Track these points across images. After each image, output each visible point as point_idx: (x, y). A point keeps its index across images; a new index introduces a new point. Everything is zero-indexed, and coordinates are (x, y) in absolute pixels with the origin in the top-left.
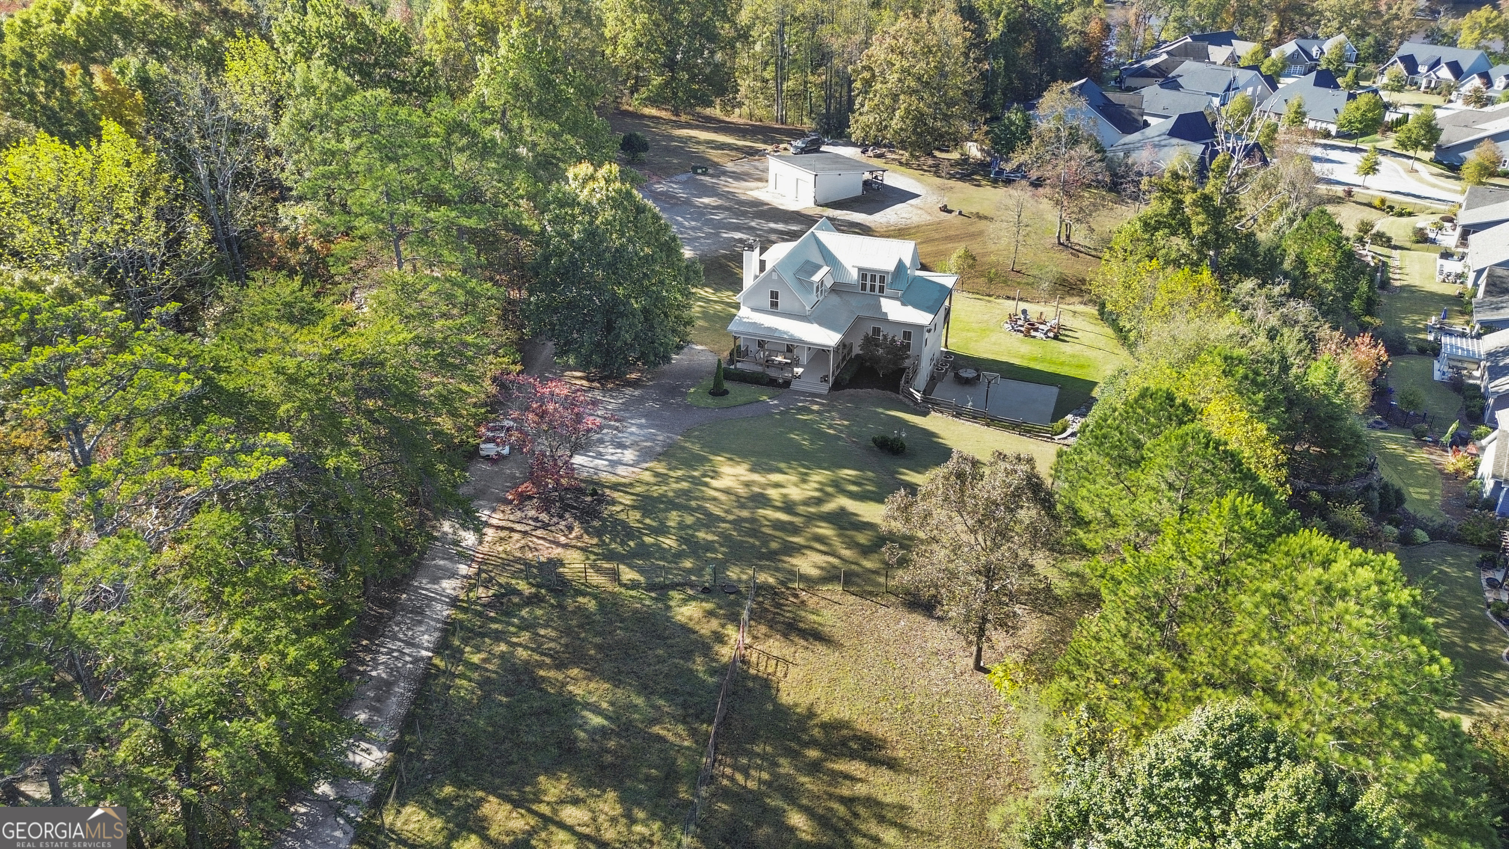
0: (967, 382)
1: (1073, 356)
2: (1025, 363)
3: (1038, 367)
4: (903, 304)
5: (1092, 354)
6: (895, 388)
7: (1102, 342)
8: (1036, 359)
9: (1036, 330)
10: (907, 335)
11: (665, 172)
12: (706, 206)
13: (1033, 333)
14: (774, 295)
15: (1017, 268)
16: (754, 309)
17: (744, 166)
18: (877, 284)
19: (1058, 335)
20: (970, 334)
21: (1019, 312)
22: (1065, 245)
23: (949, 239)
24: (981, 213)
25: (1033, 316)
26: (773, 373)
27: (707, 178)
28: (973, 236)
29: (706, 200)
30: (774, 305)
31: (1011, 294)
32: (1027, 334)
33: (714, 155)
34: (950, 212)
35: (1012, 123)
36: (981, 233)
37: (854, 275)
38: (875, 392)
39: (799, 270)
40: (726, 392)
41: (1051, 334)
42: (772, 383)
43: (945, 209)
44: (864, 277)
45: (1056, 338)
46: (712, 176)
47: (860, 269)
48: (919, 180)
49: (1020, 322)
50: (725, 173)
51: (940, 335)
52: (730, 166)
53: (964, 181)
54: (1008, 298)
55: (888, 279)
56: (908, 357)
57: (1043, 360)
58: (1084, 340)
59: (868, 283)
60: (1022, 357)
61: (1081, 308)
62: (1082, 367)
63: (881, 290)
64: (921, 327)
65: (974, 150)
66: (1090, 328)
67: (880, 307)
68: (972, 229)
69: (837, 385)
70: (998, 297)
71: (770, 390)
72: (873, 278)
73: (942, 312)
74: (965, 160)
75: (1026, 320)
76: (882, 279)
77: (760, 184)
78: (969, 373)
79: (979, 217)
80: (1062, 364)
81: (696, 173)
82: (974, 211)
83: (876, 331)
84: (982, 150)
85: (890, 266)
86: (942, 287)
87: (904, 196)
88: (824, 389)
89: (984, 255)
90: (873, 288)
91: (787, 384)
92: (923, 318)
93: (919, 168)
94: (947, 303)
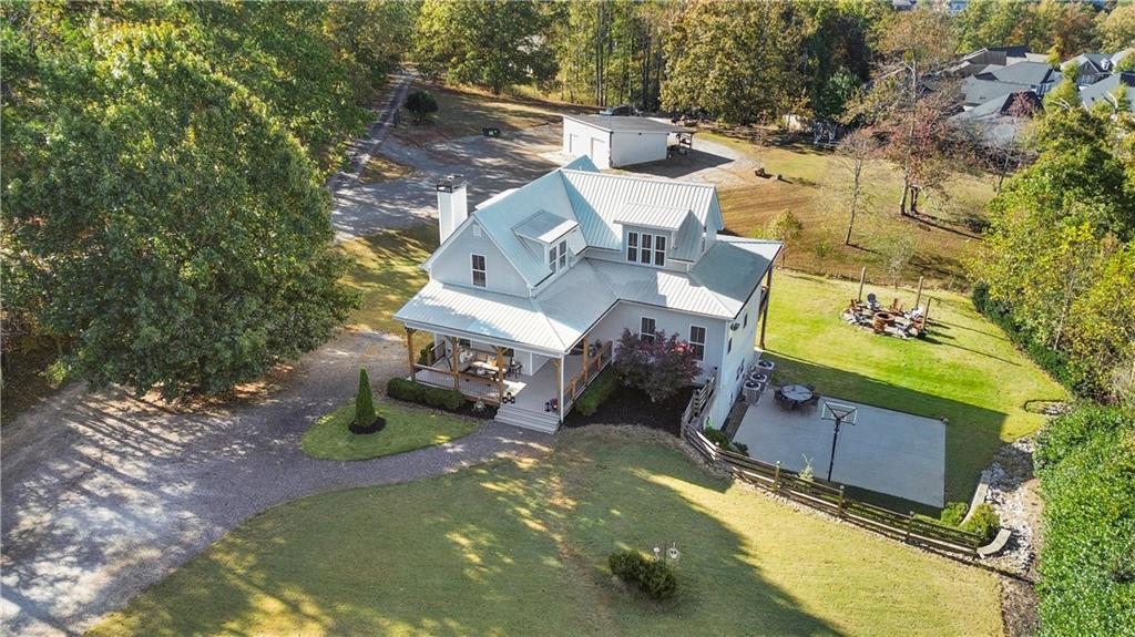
0: (795, 407)
1: (953, 366)
2: (882, 377)
3: (904, 383)
4: (693, 283)
5: (983, 364)
6: (674, 427)
7: (990, 345)
8: (898, 370)
9: (892, 324)
10: (698, 334)
11: (451, 133)
12: (486, 166)
13: (888, 329)
14: (479, 262)
15: (852, 241)
16: (448, 285)
17: (545, 131)
18: (653, 250)
19: (925, 333)
20: (797, 328)
21: (864, 298)
22: (911, 214)
23: (764, 206)
24: (805, 178)
25: (884, 303)
26: (469, 390)
27: (499, 141)
28: (796, 203)
29: (488, 161)
30: (479, 278)
31: (850, 273)
32: (880, 331)
33: (514, 121)
34: (768, 176)
35: (837, 87)
36: (805, 201)
37: (618, 236)
38: (639, 431)
39: (522, 224)
40: (379, 424)
41: (914, 331)
42: (465, 408)
43: (761, 174)
44: (633, 238)
45: (921, 336)
46: (505, 139)
47: (626, 226)
48: (732, 147)
49: (866, 312)
50: (520, 137)
51: (753, 332)
52: (529, 131)
53: (787, 148)
54: (845, 278)
55: (671, 243)
56: (697, 372)
57: (907, 371)
58: (962, 341)
59: (639, 248)
60: (877, 366)
61: (944, 294)
62: (971, 385)
63: (660, 259)
64: (721, 321)
65: (793, 123)
66: (967, 322)
67: (656, 286)
68: (794, 195)
69: (575, 418)
70: (831, 276)
71: (458, 423)
72: (647, 240)
73: (757, 297)
74: (784, 131)
75: (875, 310)
76: (661, 242)
77: (554, 147)
78: (798, 394)
79: (803, 182)
80: (940, 379)
81: (488, 136)
82: (797, 176)
83: (648, 324)
84: (802, 121)
85: (674, 222)
86: (757, 258)
87: (714, 161)
88: (549, 424)
89: (811, 225)
90: (646, 257)
91: (491, 410)
92: (723, 306)
93: (734, 136)
94: (764, 283)
